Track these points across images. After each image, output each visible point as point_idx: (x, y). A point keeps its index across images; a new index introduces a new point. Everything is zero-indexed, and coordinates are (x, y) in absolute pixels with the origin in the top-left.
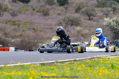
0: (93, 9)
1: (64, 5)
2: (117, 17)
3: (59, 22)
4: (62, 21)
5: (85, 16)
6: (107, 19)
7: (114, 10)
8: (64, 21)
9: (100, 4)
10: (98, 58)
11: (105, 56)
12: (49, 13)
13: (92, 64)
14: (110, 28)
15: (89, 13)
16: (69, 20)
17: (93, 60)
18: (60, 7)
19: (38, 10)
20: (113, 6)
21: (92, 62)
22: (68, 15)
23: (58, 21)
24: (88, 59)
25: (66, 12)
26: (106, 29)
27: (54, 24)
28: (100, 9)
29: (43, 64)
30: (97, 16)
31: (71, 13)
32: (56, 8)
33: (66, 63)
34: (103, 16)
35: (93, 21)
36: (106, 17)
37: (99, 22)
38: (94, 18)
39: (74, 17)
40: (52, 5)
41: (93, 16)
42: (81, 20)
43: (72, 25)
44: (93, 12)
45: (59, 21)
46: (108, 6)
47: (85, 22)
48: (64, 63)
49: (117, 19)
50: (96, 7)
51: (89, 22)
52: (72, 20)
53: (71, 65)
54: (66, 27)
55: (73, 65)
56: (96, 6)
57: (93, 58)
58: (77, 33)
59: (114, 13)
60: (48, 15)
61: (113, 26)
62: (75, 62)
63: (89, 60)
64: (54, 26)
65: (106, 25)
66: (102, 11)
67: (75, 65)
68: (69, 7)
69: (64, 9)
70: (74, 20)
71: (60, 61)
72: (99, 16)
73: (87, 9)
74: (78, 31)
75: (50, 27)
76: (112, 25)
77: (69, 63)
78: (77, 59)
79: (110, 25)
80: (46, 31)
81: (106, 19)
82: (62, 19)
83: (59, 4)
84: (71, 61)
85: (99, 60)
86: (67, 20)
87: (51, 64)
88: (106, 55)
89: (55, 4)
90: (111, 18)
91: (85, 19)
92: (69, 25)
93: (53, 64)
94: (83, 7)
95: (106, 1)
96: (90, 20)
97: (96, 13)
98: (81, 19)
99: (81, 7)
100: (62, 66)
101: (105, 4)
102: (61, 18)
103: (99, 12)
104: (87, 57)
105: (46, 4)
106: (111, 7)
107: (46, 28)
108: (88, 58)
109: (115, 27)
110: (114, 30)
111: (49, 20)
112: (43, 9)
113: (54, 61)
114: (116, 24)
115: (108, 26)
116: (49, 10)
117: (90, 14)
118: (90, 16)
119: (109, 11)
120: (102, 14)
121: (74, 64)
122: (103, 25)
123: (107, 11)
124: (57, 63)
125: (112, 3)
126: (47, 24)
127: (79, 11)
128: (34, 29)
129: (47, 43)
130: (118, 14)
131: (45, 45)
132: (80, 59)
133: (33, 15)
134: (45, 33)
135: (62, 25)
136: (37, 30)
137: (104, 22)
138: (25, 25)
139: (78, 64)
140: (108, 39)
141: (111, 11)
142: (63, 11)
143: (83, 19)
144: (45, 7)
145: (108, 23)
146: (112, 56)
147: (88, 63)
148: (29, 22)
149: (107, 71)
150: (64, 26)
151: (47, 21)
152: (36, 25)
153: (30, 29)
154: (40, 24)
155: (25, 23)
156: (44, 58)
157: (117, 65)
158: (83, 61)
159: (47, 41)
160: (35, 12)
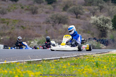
0: (80, 7)
1: (52, 3)
2: (103, 15)
3: (47, 20)
4: (50, 19)
5: (72, 14)
6: (94, 17)
7: (101, 8)
9: (87, 2)
10: (84, 56)
12: (37, 11)
13: (77, 62)
14: (97, 26)
15: (76, 11)
16: (57, 18)
17: (79, 58)
18: (48, 6)
20: (100, 4)
21: (77, 60)
22: (56, 13)
24: (74, 57)
25: (54, 11)
26: (93, 27)
27: (42, 22)
28: (87, 7)
29: (29, 62)
30: (84, 14)
31: (59, 11)
32: (44, 6)
33: (52, 61)
34: (90, 14)
35: (81, 20)
36: (92, 16)
37: (86, 20)
38: (82, 16)
39: (61, 15)
40: (40, 3)
41: (80, 15)
43: (60, 23)
44: (80, 10)
45: (47, 19)
46: (95, 4)
47: (73, 20)
48: (51, 61)
49: (103, 17)
50: (83, 5)
51: (77, 20)
52: (60, 18)
53: (56, 63)
54: (54, 25)
55: (58, 63)
56: (83, 4)
57: (79, 56)
58: (65, 31)
59: (100, 12)
60: (37, 13)
62: (61, 60)
63: (75, 58)
64: (42, 24)
65: (92, 24)
66: (89, 10)
67: (61, 63)
68: (57, 6)
69: (52, 7)
70: (62, 18)
71: (47, 59)
72: (86, 14)
73: (74, 7)
74: (66, 29)
75: (39, 25)
76: (98, 23)
77: (55, 61)
78: (63, 57)
79: (97, 23)
80: (35, 29)
81: (92, 17)
83: (47, 3)
84: (57, 59)
85: (85, 58)
86: (55, 18)
87: (37, 62)
88: (92, 53)
89: (43, 2)
90: (98, 16)
91: (72, 17)
92: (56, 23)
93: (40, 62)
94: (71, 5)
96: (77, 18)
97: (83, 12)
98: (68, 17)
99: (69, 6)
100: (48, 64)
101: (92, 2)
102: (49, 16)
103: (86, 11)
105: (34, 2)
106: (97, 5)
107: (35, 26)
108: (74, 56)
109: (102, 25)
110: (101, 28)
111: (37, 18)
112: (31, 7)
113: (41, 58)
114: (103, 22)
115: (95, 24)
116: (38, 8)
117: (78, 13)
118: (77, 14)
119: (96, 10)
120: (89, 12)
121: (60, 62)
122: (90, 23)
123: (94, 10)
124: (43, 61)
125: (99, 2)
126: (36, 22)
127: (67, 9)
128: (22, 27)
129: (35, 40)
130: (105, 12)
131: (33, 43)
132: (66, 57)
133: (21, 13)
134: (33, 30)
135: (50, 23)
136: (25, 28)
137: (91, 20)
138: (14, 22)
139: (63, 62)
140: (95, 37)
141: (97, 10)
142: (51, 9)
143: (71, 17)
144: (33, 6)
145: (95, 21)
146: (98, 53)
147: (73, 61)
148: (18, 20)
149: (91, 69)
150: (52, 24)
151: (36, 19)
152: (25, 22)
153: (18, 27)
154: (29, 21)
155: (13, 21)
156: (31, 56)
157: (102, 64)
158: (69, 59)
159: (35, 38)
160: (23, 10)
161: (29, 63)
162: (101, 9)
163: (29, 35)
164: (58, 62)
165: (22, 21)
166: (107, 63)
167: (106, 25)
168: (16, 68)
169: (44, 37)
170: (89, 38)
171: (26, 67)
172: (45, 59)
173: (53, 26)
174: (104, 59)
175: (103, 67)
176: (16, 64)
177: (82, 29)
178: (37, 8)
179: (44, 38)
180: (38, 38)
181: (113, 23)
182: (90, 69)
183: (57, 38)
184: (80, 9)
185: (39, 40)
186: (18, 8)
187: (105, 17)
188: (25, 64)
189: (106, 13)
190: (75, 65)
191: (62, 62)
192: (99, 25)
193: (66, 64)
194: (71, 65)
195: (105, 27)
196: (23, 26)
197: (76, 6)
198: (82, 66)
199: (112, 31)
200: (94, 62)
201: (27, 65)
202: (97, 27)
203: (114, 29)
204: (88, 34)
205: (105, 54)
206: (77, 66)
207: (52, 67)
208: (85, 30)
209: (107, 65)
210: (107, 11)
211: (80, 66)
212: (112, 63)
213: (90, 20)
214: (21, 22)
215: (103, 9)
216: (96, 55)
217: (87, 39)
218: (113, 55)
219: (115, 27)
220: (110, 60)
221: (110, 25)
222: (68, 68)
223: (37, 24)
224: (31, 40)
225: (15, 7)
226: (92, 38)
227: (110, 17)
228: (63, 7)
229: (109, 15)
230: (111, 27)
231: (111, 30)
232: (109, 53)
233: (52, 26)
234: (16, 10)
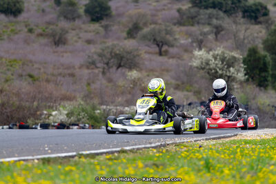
0: (169, 29)
1: (102, 19)
2: (223, 48)
3: (90, 60)
4: (95, 57)
5: (149, 46)
6: (201, 53)
7: (218, 30)
8: (100, 58)
9: (185, 17)
10: (177, 145)
11: (193, 140)
12: (66, 39)
13: (161, 159)
14: (208, 73)
15: (158, 39)
16: (113, 54)
17: (164, 151)
18: (92, 25)
19: (40, 31)
20: (215, 21)
21: (161, 154)
22: (110, 43)
23: (87, 57)
24: (153, 147)
25: (106, 37)
26: (199, 75)
27: (77, 64)
28: (184, 28)
29: (47, 161)
30: (178, 44)
31: (118, 38)
32: (83, 26)
33: (102, 158)
34: (193, 46)
35: (169, 58)
36: (197, 49)
37: (183, 60)
38: (171, 50)
39: (124, 49)
40: (74, 19)
41: (169, 46)
42: (141, 54)
43: (119, 66)
44: (168, 36)
45: (89, 56)
46: (203, 21)
47: (151, 60)
48: (97, 157)
49: (223, 53)
50: (175, 24)
51: (160, 59)
52: (120, 55)
53: (110, 163)
54: (106, 70)
55: (115, 161)
56: (175, 21)
57: (164, 146)
58: (132, 86)
59: (216, 39)
60: (64, 44)
61: (214, 69)
62: (122, 155)
63: (155, 151)
64: (78, 70)
65: (197, 67)
66: (189, 34)
67: (122, 162)
68: (113, 25)
69: (101, 28)
70: (125, 54)
71: (88, 152)
72: (182, 45)
73: (154, 29)
74: (134, 81)
75: (69, 72)
76: (211, 66)
77: (108, 157)
78: (128, 148)
79: (208, 67)
80: (60, 82)
81: (197, 53)
82: (95, 53)
83: (89, 19)
84: (112, 153)
85: (178, 149)
86: (108, 56)
87: (66, 160)
88: (195, 139)
89: (79, 17)
90: (211, 50)
91: (149, 53)
92: (112, 67)
93: (71, 159)
94: (145, 24)
95: (199, 11)
96: (160, 54)
97: (175, 39)
98: (140, 52)
99: (141, 25)
100: (91, 164)
101: (196, 17)
102: (93, 50)
103: (181, 36)
104: (151, 143)
105: (59, 16)
106: (209, 24)
107: (60, 74)
108: (153, 145)
109: (220, 72)
111: (65, 55)
112: (51, 29)
113: (73, 152)
114: (223, 63)
115: (203, 69)
116: (67, 32)
117: (162, 42)
118: (161, 45)
119: (205, 34)
120: (190, 40)
121: (120, 161)
122: (191, 66)
123: (201, 35)
124: (80, 158)
125: (213, 15)
126: (63, 65)
127: (136, 33)
128: (31, 76)
129: (61, 109)
130: (227, 41)
131: (56, 115)
132: (134, 147)
133: (28, 44)
134: (56, 84)
135: (97, 68)
136: (37, 80)
137: (193, 60)
138: (11, 66)
139: (128, 160)
140: (203, 99)
141: (209, 34)
142: (98, 33)
143: (145, 52)
144: (57, 26)
145: (204, 61)
146: (210, 139)
147: (151, 158)
148: (21, 60)
149: (193, 177)
150: (101, 70)
151: (63, 56)
152: (36, 66)
153: (22, 76)
154: (45, 63)
155: (10, 62)
156: (51, 146)
157: (219, 163)
158: (140, 153)
159: (62, 103)
160: (33, 36)
161: (46, 163)
162: (217, 34)
163: (47, 95)
164: (115, 159)
165: (31, 62)
166: (231, 161)
167: (230, 71)
168: (15, 174)
169: (82, 100)
170: (189, 102)
171: (39, 172)
172: (84, 153)
173: (104, 73)
174: (225, 153)
175: (222, 172)
176: (16, 165)
177: (173, 82)
178: (65, 31)
179: (82, 103)
180: (69, 102)
181: (245, 66)
182: (190, 177)
183: (112, 103)
184: (168, 32)
185: (71, 107)
186: (20, 31)
187: (227, 52)
188: (36, 166)
189: (230, 41)
190: (154, 167)
191: (125, 161)
192: (213, 71)
193: (134, 165)
194: (146, 166)
195: (226, 76)
196: (32, 73)
197: (157, 27)
198: (172, 168)
199: (245, 85)
200: (200, 160)
201: (41, 166)
202: (207, 75)
203: (248, 80)
204: (186, 93)
205: (227, 140)
206: (160, 170)
207: (100, 172)
208: (179, 83)
209: (231, 167)
210: (233, 37)
211: (167, 169)
212: (244, 162)
213: (191, 58)
214: (28, 65)
215: (223, 33)
216: (205, 143)
217: (185, 104)
218: (246, 142)
219: (250, 76)
220: (239, 153)
221: (238, 71)
222: (138, 173)
223: (66, 69)
224: (51, 108)
225: (13, 28)
226: (196, 103)
227: (239, 51)
228: (127, 29)
229: (238, 48)
230: (241, 76)
231: (241, 83)
232: (235, 138)
233: (101, 75)
234: (16, 36)
